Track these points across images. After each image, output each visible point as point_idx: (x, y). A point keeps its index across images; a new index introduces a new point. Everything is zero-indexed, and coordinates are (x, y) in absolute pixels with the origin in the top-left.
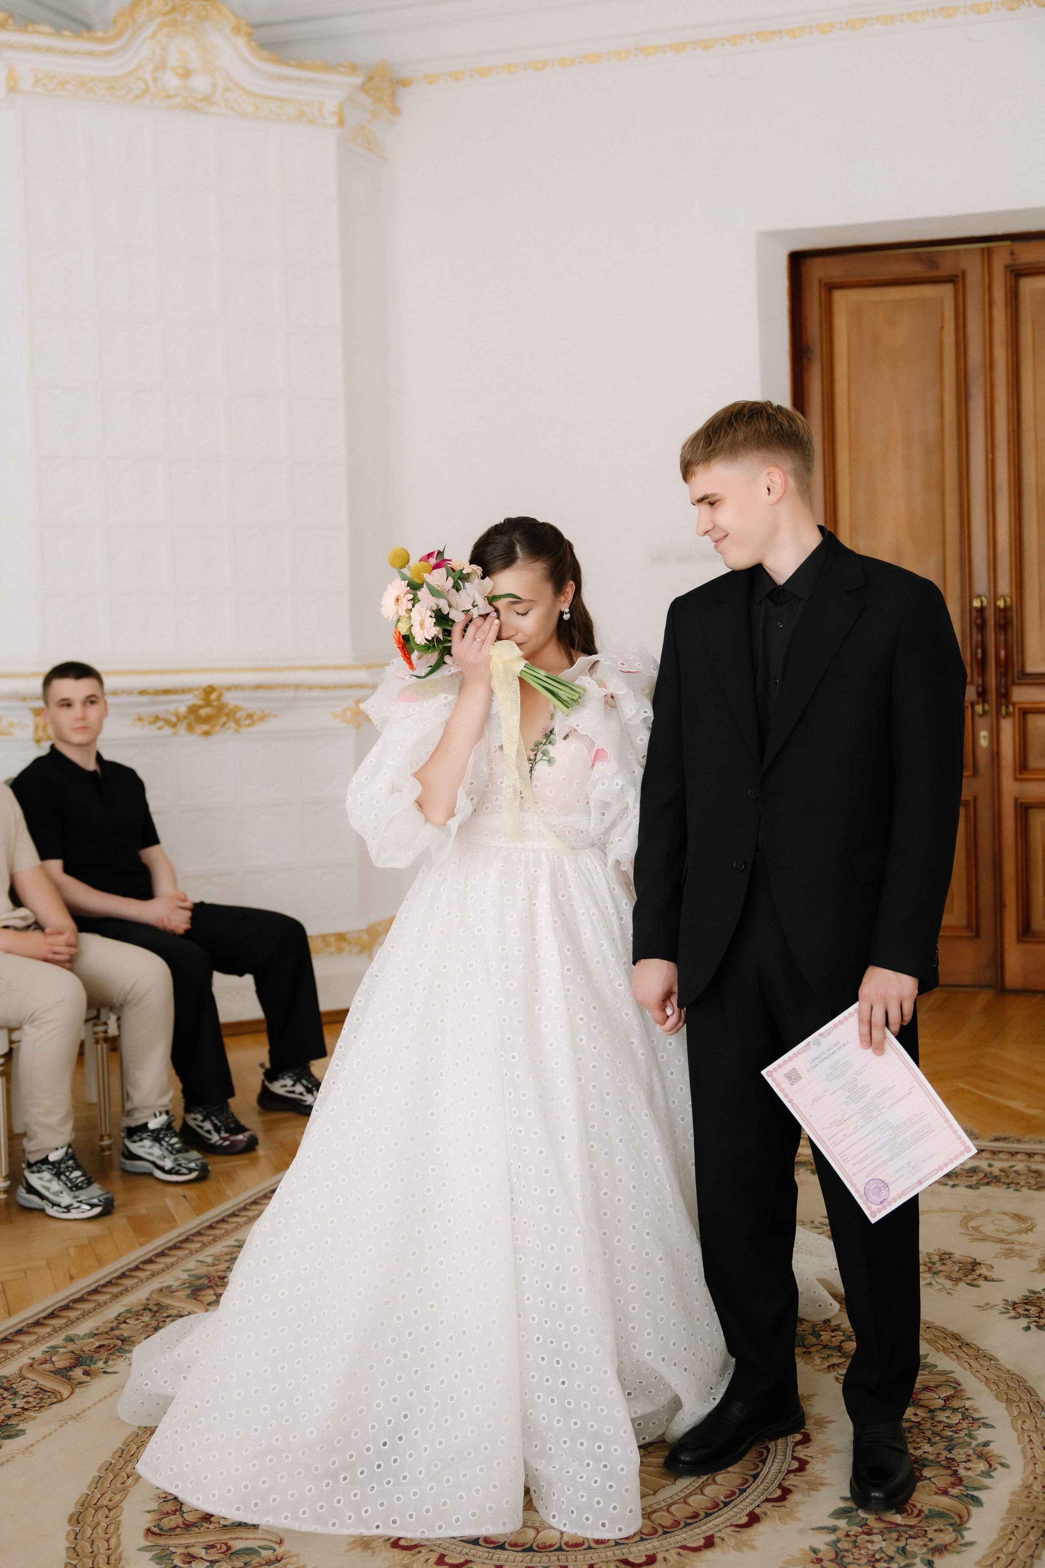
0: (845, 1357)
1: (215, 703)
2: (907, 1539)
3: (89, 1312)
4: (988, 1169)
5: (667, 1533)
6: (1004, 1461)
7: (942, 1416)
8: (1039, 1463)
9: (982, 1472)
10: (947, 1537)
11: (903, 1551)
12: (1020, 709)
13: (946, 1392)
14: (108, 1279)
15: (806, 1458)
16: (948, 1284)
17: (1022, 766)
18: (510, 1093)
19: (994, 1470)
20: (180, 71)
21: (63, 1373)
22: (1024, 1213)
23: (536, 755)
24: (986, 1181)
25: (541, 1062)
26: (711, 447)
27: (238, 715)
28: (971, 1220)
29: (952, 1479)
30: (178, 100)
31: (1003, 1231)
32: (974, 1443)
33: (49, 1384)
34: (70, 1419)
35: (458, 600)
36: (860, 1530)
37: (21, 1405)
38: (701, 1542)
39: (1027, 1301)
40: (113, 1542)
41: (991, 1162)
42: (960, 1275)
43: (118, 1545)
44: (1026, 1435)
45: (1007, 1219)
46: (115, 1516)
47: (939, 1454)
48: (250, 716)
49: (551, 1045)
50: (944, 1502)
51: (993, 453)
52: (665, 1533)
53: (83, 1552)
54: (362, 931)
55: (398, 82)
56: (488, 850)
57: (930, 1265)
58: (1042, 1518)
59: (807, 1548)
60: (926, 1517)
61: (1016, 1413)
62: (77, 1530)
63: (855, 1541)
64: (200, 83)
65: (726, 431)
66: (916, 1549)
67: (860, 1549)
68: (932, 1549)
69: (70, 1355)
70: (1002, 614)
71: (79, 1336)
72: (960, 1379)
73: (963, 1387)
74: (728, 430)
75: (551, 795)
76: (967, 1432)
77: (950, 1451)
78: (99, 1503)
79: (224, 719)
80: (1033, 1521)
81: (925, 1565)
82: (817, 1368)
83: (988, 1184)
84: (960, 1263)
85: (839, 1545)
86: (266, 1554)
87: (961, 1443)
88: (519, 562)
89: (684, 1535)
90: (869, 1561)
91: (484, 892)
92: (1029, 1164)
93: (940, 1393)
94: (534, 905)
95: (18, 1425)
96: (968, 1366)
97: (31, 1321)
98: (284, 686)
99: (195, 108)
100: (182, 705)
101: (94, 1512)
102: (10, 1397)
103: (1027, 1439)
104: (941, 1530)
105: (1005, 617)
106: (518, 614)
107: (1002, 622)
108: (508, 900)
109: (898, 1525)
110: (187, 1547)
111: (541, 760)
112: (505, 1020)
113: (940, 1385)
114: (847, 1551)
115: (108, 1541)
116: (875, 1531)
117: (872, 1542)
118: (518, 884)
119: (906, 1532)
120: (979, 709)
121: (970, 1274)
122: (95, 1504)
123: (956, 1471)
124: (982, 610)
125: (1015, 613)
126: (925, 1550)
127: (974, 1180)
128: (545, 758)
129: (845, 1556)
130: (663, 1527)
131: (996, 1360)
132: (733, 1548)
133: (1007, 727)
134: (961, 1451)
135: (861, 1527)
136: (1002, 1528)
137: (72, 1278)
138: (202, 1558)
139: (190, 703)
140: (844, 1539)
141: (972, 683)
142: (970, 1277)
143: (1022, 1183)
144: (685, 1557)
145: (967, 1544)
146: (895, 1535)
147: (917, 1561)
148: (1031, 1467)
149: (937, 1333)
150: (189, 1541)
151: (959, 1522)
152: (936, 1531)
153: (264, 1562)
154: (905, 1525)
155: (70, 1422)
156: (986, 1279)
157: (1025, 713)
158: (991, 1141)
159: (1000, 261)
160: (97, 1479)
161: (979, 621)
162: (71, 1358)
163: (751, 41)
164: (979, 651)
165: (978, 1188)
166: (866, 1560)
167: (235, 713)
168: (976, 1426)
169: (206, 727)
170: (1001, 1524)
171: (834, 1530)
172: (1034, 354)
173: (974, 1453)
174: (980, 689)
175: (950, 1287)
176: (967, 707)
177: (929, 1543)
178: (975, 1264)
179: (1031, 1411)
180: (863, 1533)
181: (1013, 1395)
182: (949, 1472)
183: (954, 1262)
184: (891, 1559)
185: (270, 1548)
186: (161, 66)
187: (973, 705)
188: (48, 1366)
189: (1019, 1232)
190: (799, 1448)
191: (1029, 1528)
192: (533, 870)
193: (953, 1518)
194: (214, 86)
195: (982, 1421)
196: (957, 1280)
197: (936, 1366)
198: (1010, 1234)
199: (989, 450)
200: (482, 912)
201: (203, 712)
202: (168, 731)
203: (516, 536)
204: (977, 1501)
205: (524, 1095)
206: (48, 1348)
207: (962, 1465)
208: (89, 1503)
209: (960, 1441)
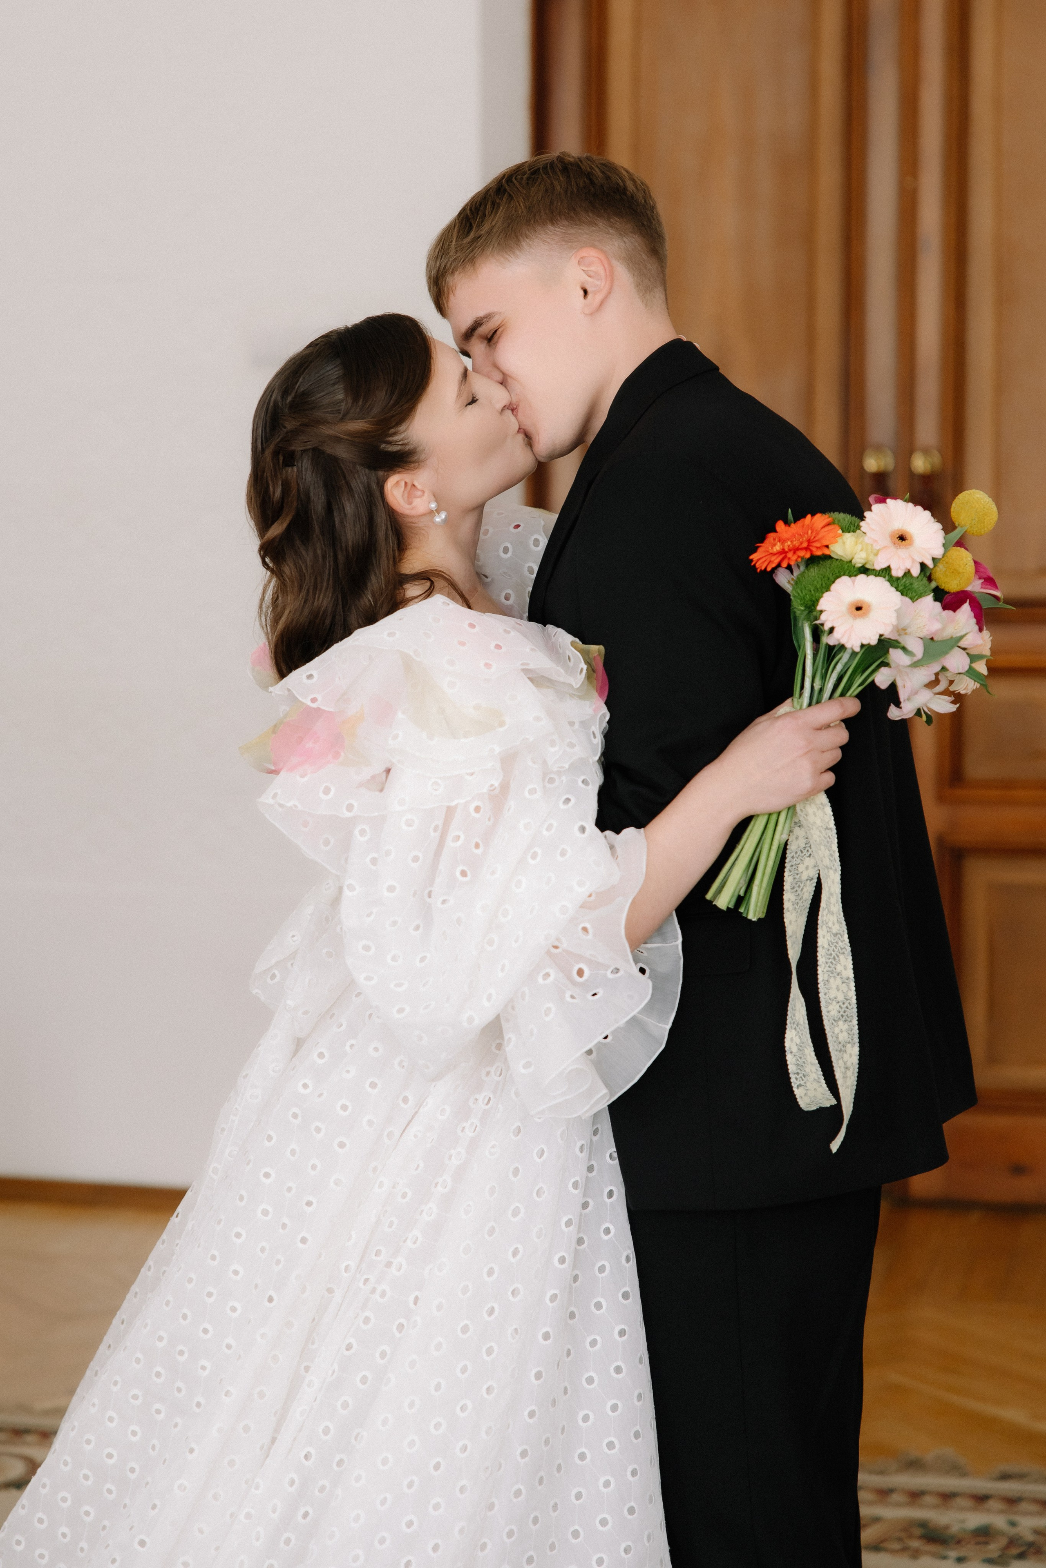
17: (953, 775)
24: (1015, 1551)
26: (472, 235)
41: (1012, 1517)
65: (493, 204)
70: (924, 485)
74: (498, 201)
105: (930, 491)
124: (881, 476)
125: (948, 483)
158: (994, 1480)
165: (1006, 1563)
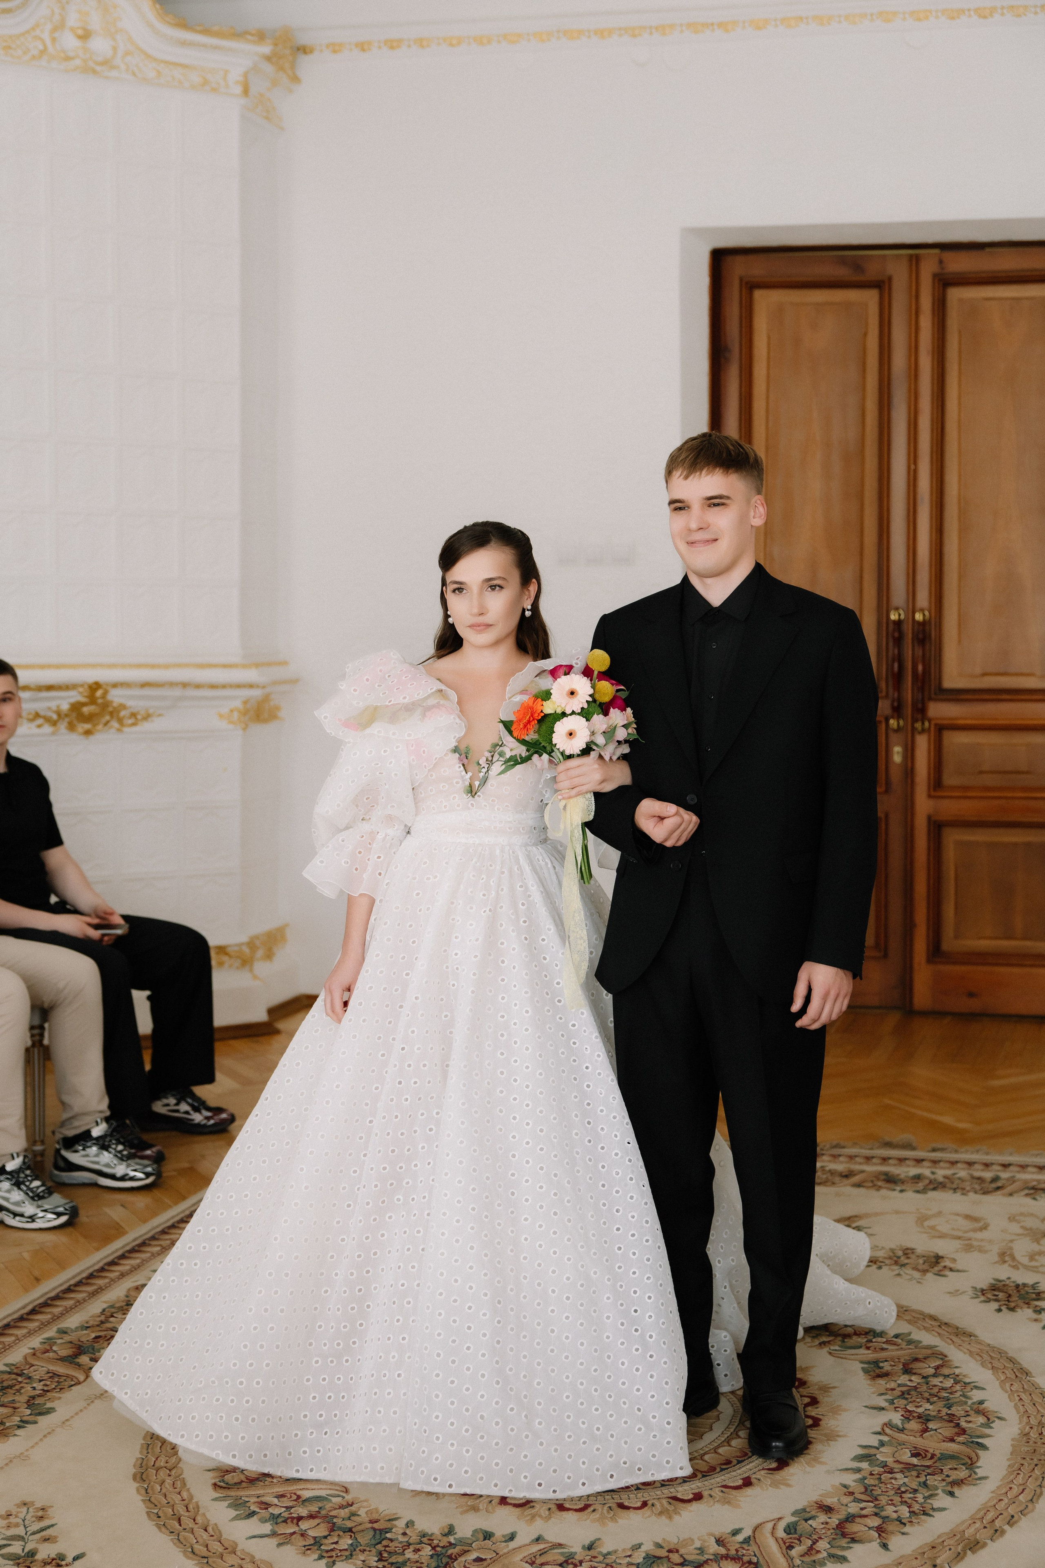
0: (834, 1336)
1: (100, 701)
2: (926, 1476)
3: (71, 1308)
4: (932, 1177)
5: (706, 1476)
6: (1000, 1415)
7: (935, 1381)
8: (1033, 1417)
9: (982, 1424)
10: (963, 1473)
11: (925, 1484)
12: (936, 725)
13: (935, 1362)
14: (78, 1279)
15: (818, 1416)
16: (917, 1275)
17: (936, 783)
19: (993, 1422)
20: (80, 32)
21: (71, 1360)
22: (976, 1213)
24: (931, 1186)
27: (122, 713)
28: (926, 1219)
29: (956, 1430)
30: (78, 62)
31: (958, 1230)
32: (970, 1402)
33: (61, 1369)
34: (96, 1398)
36: (882, 1470)
37: (41, 1387)
38: (740, 1482)
39: (994, 1288)
40: (185, 1495)
41: (934, 1170)
42: (926, 1267)
43: (191, 1497)
44: (1015, 1395)
45: (960, 1219)
46: (177, 1475)
47: (939, 1411)
48: (133, 715)
50: (953, 1447)
51: (915, 463)
52: (704, 1476)
53: (160, 1503)
54: (243, 944)
55: (298, 49)
57: (895, 1259)
58: (1043, 1458)
59: (838, 1484)
60: (940, 1459)
61: (1003, 1378)
62: (146, 1486)
63: (880, 1479)
64: (100, 45)
66: (936, 1483)
67: (886, 1484)
68: (950, 1483)
69: (70, 1345)
70: (921, 628)
71: (72, 1329)
72: (945, 1352)
73: (950, 1358)
76: (961, 1393)
77: (949, 1408)
78: (157, 1465)
79: (108, 718)
80: (1035, 1460)
81: (947, 1494)
82: (809, 1345)
83: (934, 1189)
84: (924, 1256)
85: (865, 1481)
86: (338, 1500)
87: (958, 1402)
89: (723, 1477)
90: (896, 1493)
92: (970, 1172)
93: (930, 1364)
95: (45, 1404)
96: (950, 1342)
97: (15, 1316)
98: (172, 684)
99: (94, 72)
100: (64, 701)
101: (155, 1472)
102: (25, 1381)
103: (1018, 1398)
104: (956, 1469)
105: (924, 631)
107: (921, 636)
109: (916, 1466)
110: (258, 1497)
111: (497, 761)
113: (928, 1357)
114: (875, 1486)
115: (179, 1493)
116: (896, 1470)
117: (896, 1479)
119: (924, 1471)
120: (893, 723)
121: (935, 1266)
122: (154, 1466)
123: (959, 1424)
124: (898, 623)
125: (933, 627)
126: (944, 1484)
127: (920, 1186)
128: (501, 759)
129: (873, 1490)
130: (701, 1472)
131: (975, 1336)
132: (770, 1486)
133: (922, 743)
134: (959, 1408)
135: (883, 1467)
136: (1009, 1466)
137: (38, 1280)
138: (276, 1505)
139: (73, 700)
140: (869, 1477)
141: (887, 696)
142: (936, 1269)
143: (968, 1188)
144: (729, 1494)
145: (980, 1479)
146: (914, 1473)
147: (939, 1491)
148: (1025, 1419)
149: (914, 1314)
150: (258, 1492)
151: (970, 1462)
152: (951, 1469)
153: (338, 1507)
154: (922, 1466)
155: (96, 1401)
156: (951, 1270)
157: (941, 729)
158: (929, 1151)
159: (928, 270)
160: (145, 1446)
161: (896, 635)
162: (72, 1348)
163: (682, 31)
164: (896, 665)
165: (926, 1193)
166: (893, 1492)
167: (119, 712)
168: (968, 1389)
169: (87, 726)
170: (1008, 1463)
171: (858, 1470)
172: (960, 364)
173: (972, 1409)
174: (896, 704)
175: (919, 1277)
176: (880, 722)
177: (947, 1478)
178: (938, 1258)
179: (1017, 1376)
180: (885, 1472)
181: (996, 1364)
182: (952, 1425)
183: (918, 1256)
184: (915, 1491)
185: (339, 1496)
186: (60, 26)
187: (887, 720)
188: (51, 1355)
189: (974, 1230)
190: (809, 1408)
191: (1033, 1466)
193: (964, 1459)
194: (115, 49)
195: (973, 1384)
196: (925, 1272)
197: (920, 1342)
198: (966, 1232)
199: (912, 461)
201: (86, 710)
202: (47, 729)
204: (983, 1447)
206: (44, 1339)
207: (962, 1419)
208: (147, 1465)
209: (955, 1400)
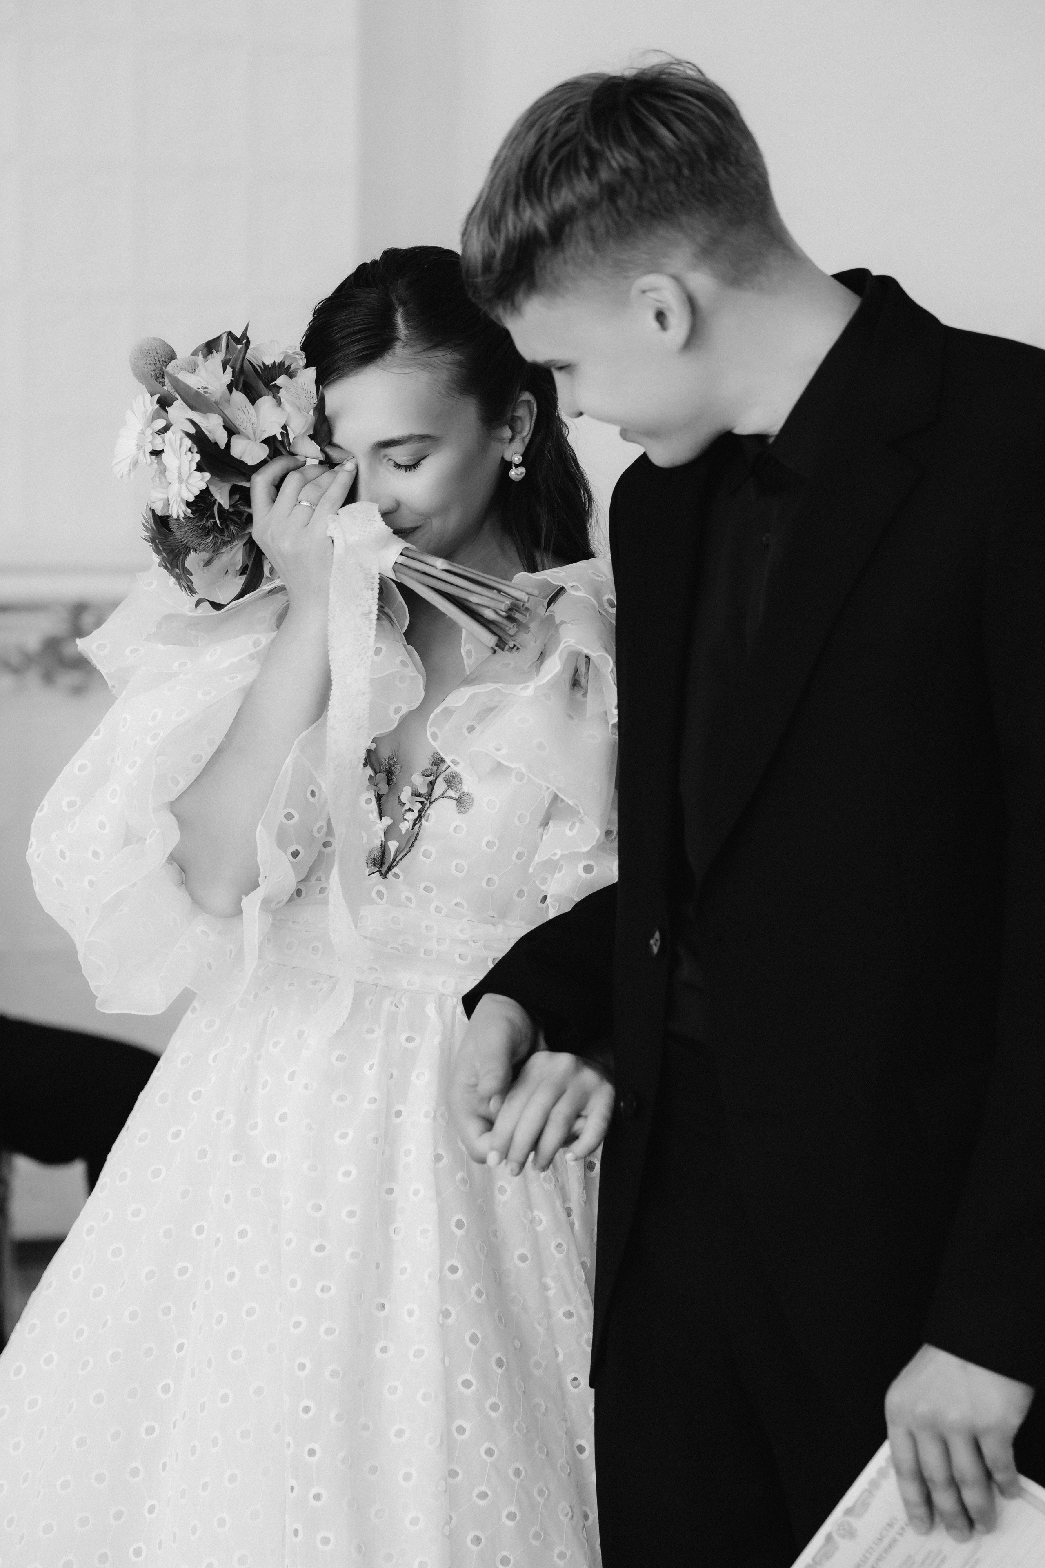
18: (296, 1533)
23: (432, 784)
25: (373, 1470)
35: (254, 419)
49: (400, 1433)
56: (315, 983)
75: (461, 875)
88: (399, 349)
91: (292, 1076)
94: (399, 1114)
100: (31, 633)
106: (398, 466)
108: (341, 1098)
111: (442, 796)
112: (302, 1367)
118: (367, 1065)
128: (450, 793)
169: (76, 679)
192: (404, 1036)
200: (283, 1118)
202: (6, 681)
203: (400, 289)
205: (326, 1541)
